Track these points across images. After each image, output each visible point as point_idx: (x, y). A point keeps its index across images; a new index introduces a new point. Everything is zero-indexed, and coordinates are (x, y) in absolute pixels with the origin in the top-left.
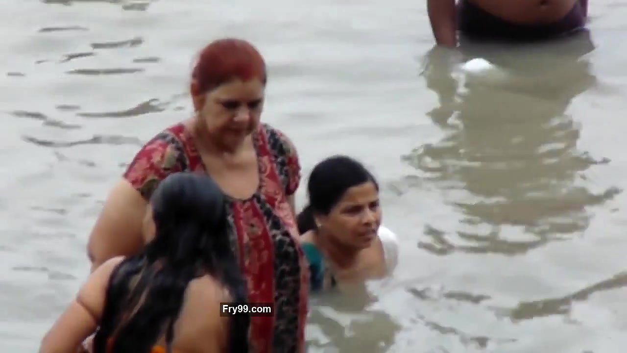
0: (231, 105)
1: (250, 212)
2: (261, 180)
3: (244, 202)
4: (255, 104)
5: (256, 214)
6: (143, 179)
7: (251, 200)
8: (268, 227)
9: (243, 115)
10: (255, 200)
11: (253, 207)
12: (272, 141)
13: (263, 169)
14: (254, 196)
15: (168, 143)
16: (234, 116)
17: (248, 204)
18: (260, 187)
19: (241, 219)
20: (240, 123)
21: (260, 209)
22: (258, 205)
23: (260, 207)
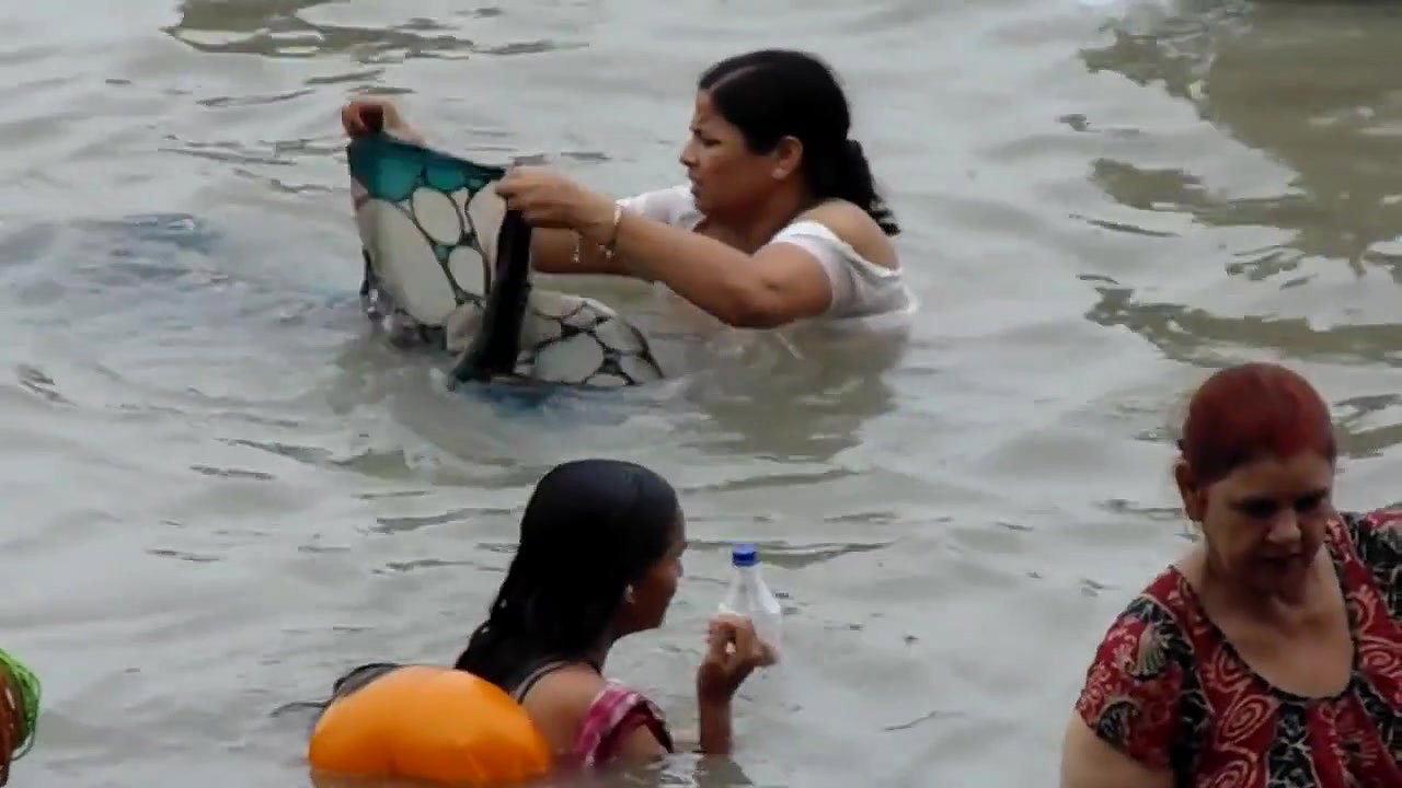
0: (1260, 509)
1: (1349, 718)
2: (1357, 642)
3: (1334, 701)
4: (1310, 502)
5: (1361, 722)
6: (1098, 707)
7: (1348, 693)
8: (1385, 747)
9: (1288, 528)
10: (1357, 693)
11: (1353, 707)
13: (1359, 617)
14: (1352, 682)
15: (1146, 620)
16: (1269, 530)
17: (1343, 703)
18: (1357, 659)
19: (1331, 740)
20: (1284, 546)
21: (1365, 711)
22: (1363, 702)
23: (1369, 707)
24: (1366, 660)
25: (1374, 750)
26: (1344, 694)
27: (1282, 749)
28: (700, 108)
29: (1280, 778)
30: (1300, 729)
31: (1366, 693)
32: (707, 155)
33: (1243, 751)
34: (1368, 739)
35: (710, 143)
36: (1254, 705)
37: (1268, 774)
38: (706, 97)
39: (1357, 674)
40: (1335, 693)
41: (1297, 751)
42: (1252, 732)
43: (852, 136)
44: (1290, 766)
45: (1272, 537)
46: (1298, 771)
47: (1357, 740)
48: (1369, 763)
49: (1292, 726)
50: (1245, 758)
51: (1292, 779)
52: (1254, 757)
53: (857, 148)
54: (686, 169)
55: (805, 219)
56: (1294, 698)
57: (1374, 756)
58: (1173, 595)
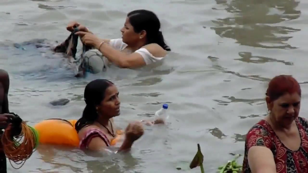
0: (285, 106)
1: (300, 156)
2: (301, 140)
3: (297, 152)
4: (296, 105)
9: (292, 110)
10: (301, 150)
11: (300, 153)
12: (302, 122)
13: (302, 135)
14: (300, 148)
16: (288, 110)
17: (298, 152)
18: (301, 144)
19: (297, 160)
20: (291, 114)
21: (303, 154)
22: (302, 152)
23: (303, 153)
24: (303, 144)
25: (306, 162)
26: (298, 150)
27: (289, 161)
28: (126, 20)
29: (289, 167)
30: (292, 157)
31: (303, 151)
32: (126, 31)
33: (281, 160)
34: (304, 160)
35: (127, 28)
36: (282, 150)
37: (286, 166)
38: (128, 18)
39: (301, 147)
40: (297, 150)
41: (292, 161)
42: (282, 156)
43: (160, 30)
44: (291, 165)
45: (288, 112)
46: (293, 166)
47: (302, 160)
48: (305, 165)
49: (290, 156)
50: (281, 161)
51: (291, 168)
52: (284, 162)
53: (161, 33)
54: (121, 33)
55: (143, 48)
56: (289, 150)
57: (305, 164)
58: (264, 124)
